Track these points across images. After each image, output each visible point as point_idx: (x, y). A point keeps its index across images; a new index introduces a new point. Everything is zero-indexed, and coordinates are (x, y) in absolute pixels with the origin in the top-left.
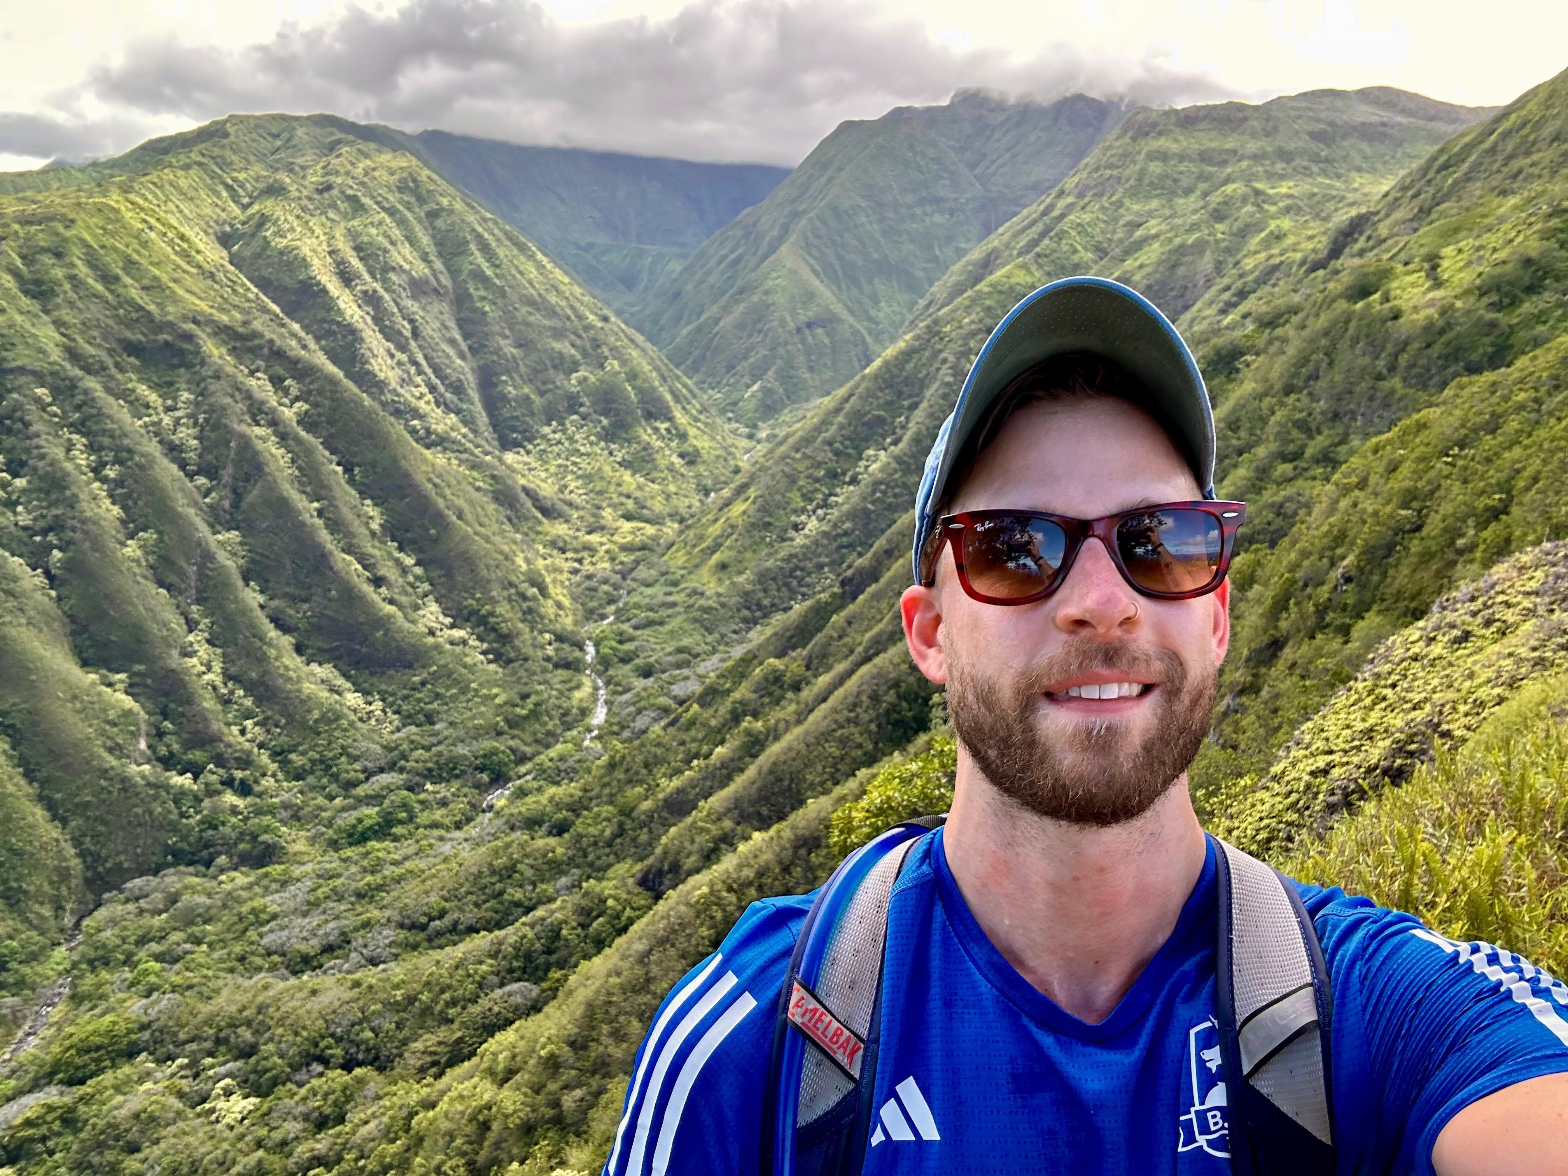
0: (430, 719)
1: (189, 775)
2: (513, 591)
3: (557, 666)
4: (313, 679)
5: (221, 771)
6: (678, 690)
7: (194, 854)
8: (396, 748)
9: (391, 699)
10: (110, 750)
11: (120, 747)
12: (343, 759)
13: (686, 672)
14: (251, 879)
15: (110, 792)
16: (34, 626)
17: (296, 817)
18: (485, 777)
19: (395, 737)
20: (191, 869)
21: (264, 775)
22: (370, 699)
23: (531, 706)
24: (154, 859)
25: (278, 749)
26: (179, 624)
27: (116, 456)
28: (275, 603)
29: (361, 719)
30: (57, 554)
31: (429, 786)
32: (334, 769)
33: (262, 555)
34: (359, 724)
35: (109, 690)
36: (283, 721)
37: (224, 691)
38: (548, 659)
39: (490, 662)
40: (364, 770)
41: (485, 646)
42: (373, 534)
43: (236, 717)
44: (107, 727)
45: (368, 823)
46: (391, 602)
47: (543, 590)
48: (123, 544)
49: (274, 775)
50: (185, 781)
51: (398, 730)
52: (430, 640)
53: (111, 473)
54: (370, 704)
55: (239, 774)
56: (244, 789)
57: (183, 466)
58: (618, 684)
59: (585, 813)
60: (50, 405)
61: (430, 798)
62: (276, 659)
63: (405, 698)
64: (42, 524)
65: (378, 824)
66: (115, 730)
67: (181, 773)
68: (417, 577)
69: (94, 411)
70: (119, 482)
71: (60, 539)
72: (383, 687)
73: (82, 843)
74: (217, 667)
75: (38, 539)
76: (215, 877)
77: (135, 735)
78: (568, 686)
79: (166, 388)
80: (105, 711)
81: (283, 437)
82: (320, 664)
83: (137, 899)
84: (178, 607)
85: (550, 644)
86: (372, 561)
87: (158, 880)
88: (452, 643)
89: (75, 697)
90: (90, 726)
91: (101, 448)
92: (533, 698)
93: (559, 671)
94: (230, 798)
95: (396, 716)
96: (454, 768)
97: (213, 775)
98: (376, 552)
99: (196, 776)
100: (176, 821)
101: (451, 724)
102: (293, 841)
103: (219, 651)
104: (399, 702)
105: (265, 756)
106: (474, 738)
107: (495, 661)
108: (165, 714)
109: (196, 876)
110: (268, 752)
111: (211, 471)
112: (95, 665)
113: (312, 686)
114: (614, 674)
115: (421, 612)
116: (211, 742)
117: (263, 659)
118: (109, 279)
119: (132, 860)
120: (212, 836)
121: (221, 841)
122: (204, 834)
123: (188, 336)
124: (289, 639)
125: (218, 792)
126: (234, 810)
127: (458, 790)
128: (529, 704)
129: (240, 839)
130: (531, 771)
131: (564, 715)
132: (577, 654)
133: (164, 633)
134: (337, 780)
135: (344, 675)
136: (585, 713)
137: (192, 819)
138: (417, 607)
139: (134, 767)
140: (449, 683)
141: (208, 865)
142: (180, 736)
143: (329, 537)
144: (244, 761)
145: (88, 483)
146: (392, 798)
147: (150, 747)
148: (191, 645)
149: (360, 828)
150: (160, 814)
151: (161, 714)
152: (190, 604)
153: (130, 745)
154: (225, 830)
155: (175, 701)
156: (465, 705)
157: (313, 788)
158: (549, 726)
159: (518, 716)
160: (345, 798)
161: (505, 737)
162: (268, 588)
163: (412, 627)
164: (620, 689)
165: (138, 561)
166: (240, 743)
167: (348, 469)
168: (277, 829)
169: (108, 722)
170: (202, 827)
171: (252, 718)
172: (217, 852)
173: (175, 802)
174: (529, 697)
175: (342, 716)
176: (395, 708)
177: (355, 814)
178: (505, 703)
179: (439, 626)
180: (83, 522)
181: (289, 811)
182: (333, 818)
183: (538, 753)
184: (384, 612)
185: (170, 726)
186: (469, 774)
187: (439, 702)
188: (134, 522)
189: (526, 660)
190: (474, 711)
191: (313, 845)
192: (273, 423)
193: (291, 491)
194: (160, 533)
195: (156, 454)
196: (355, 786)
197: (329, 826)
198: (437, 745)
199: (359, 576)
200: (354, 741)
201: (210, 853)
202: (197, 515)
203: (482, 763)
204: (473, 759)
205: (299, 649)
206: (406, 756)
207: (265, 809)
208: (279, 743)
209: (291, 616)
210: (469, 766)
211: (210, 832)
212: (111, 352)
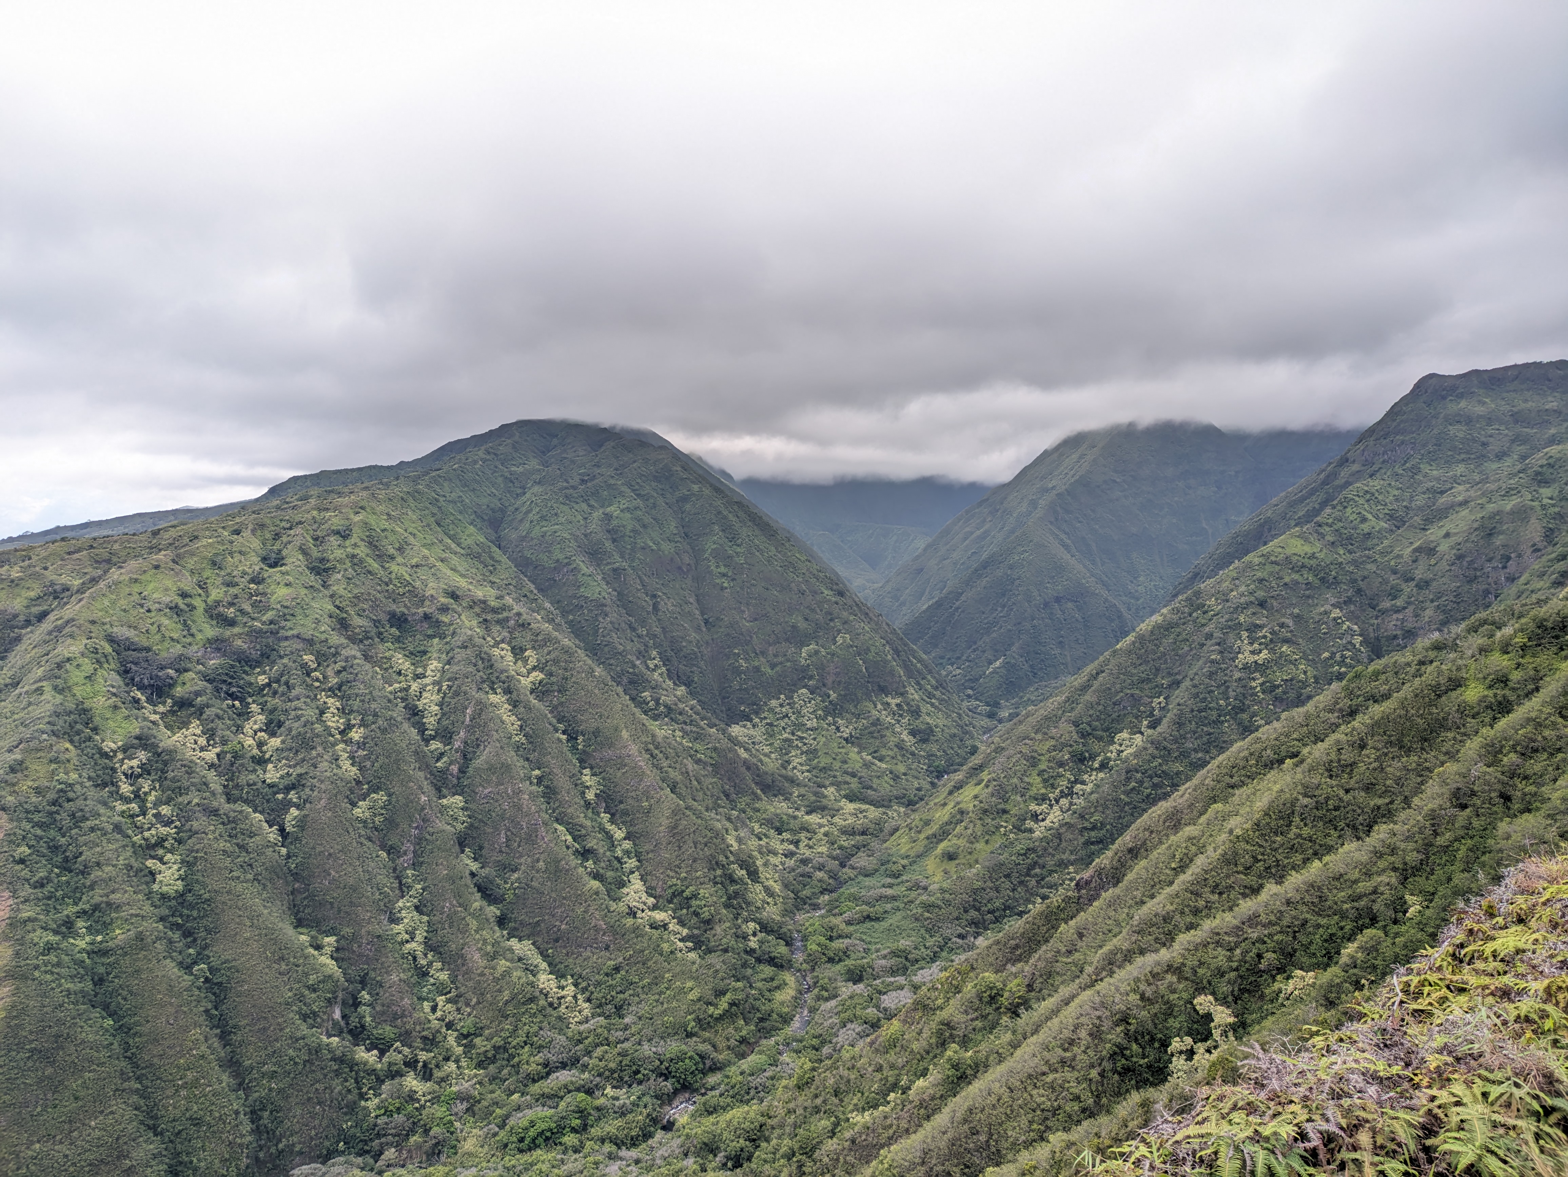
0: (619, 1011)
1: (375, 1052)
2: (719, 872)
3: (759, 960)
4: (509, 956)
5: (406, 1050)
6: (889, 1001)
7: (366, 1142)
8: (580, 1042)
9: (584, 984)
10: (304, 1017)
11: (315, 1014)
12: (527, 1048)
13: (901, 980)
15: (296, 1063)
16: (259, 881)
17: (470, 1111)
18: (668, 1086)
19: (582, 1028)
20: (360, 1160)
21: (447, 1059)
22: (563, 982)
23: (726, 1005)
25: (465, 1031)
26: (392, 889)
27: (362, 720)
28: (485, 872)
29: (551, 1005)
30: (294, 812)
31: (609, 1090)
32: (516, 1059)
33: (481, 821)
34: (549, 1010)
35: (316, 953)
36: (475, 1000)
37: (424, 962)
38: (751, 952)
39: (690, 950)
40: (546, 1065)
41: (685, 932)
42: (588, 804)
43: (430, 992)
44: (306, 993)
45: (541, 1126)
46: (596, 876)
47: (754, 874)
48: (354, 804)
49: (457, 1061)
50: (371, 1058)
51: (587, 1021)
52: (629, 921)
53: (356, 735)
54: (563, 988)
55: (423, 1056)
56: (426, 1074)
57: (422, 730)
58: (824, 989)
59: (764, 1145)
60: (315, 670)
61: (609, 1104)
62: (477, 931)
63: (599, 984)
64: (286, 781)
65: (550, 1130)
66: (313, 995)
67: (368, 1050)
68: (627, 853)
69: (351, 677)
70: (361, 745)
71: (299, 798)
72: (578, 970)
73: (261, 1118)
74: (420, 936)
75: (280, 796)
77: (330, 1002)
78: (768, 985)
79: (419, 656)
80: (307, 975)
81: (515, 704)
82: (520, 940)
84: (395, 870)
85: (754, 935)
86: (584, 832)
87: (323, 1169)
88: (652, 927)
89: (282, 958)
90: (291, 990)
91: (351, 712)
92: (728, 996)
93: (762, 967)
94: (411, 1082)
95: (587, 1005)
96: (637, 1072)
97: (398, 1054)
98: (588, 823)
99: (382, 1053)
100: (355, 1103)
101: (640, 1018)
102: (465, 1140)
103: (425, 918)
104: (591, 988)
105: (451, 1038)
106: (662, 1038)
107: (695, 949)
108: (363, 982)
109: (362, 1169)
110: (455, 1034)
111: (446, 736)
112: (307, 926)
113: (508, 964)
114: (821, 976)
115: (625, 890)
116: (403, 1016)
117: (464, 931)
118: (383, 557)
119: (304, 1143)
120: (386, 1123)
121: (393, 1131)
122: (379, 1121)
123: (444, 609)
124: (493, 911)
125: (399, 1074)
126: (411, 1097)
127: (639, 1098)
128: (723, 1004)
129: (412, 1131)
130: (719, 1084)
131: (762, 1020)
132: (783, 949)
133: (377, 896)
134: (518, 1073)
135: (541, 954)
136: (786, 1020)
137: (369, 1102)
138: (622, 884)
139: (324, 1038)
140: (643, 971)
141: (377, 1156)
142: (374, 1008)
143: (544, 807)
144: (430, 1042)
145: (334, 745)
146: (569, 1100)
147: (344, 1017)
148: (399, 912)
149: (532, 1133)
150: (340, 1093)
151: (361, 982)
152: (406, 869)
153: (324, 1013)
154: (399, 1118)
155: (374, 970)
156: (657, 997)
157: (493, 1079)
158: (744, 1033)
159: (711, 1016)
160: (523, 1094)
161: (694, 1039)
162: (481, 856)
163: (613, 906)
164: (826, 994)
165: (365, 822)
166: (429, 1021)
167: (572, 738)
168: (451, 1122)
169: (308, 987)
170: (378, 1112)
171: (446, 994)
172: (387, 1144)
173: (357, 1082)
174: (724, 994)
175: (532, 1000)
176: (587, 994)
177: (529, 1114)
178: (699, 1000)
179: (641, 906)
180: (322, 782)
181: (465, 1104)
182: (507, 1116)
183: (729, 1063)
184: (588, 887)
185: (367, 997)
186: (652, 1081)
187: (631, 992)
188: (368, 783)
189: (726, 951)
190: (665, 1006)
191: (482, 1146)
192: (508, 691)
193: (515, 758)
194: (390, 795)
195: (399, 719)
196: (534, 1081)
197: (502, 1126)
198: (623, 1042)
199: (568, 847)
200: (541, 1029)
201: (381, 1144)
202: (426, 779)
203: (667, 1068)
204: (657, 1063)
205: (501, 921)
206: (590, 1052)
207: (443, 1098)
208: (466, 1024)
209: (498, 886)
210: (653, 1071)
211: (384, 1119)
212: (376, 623)
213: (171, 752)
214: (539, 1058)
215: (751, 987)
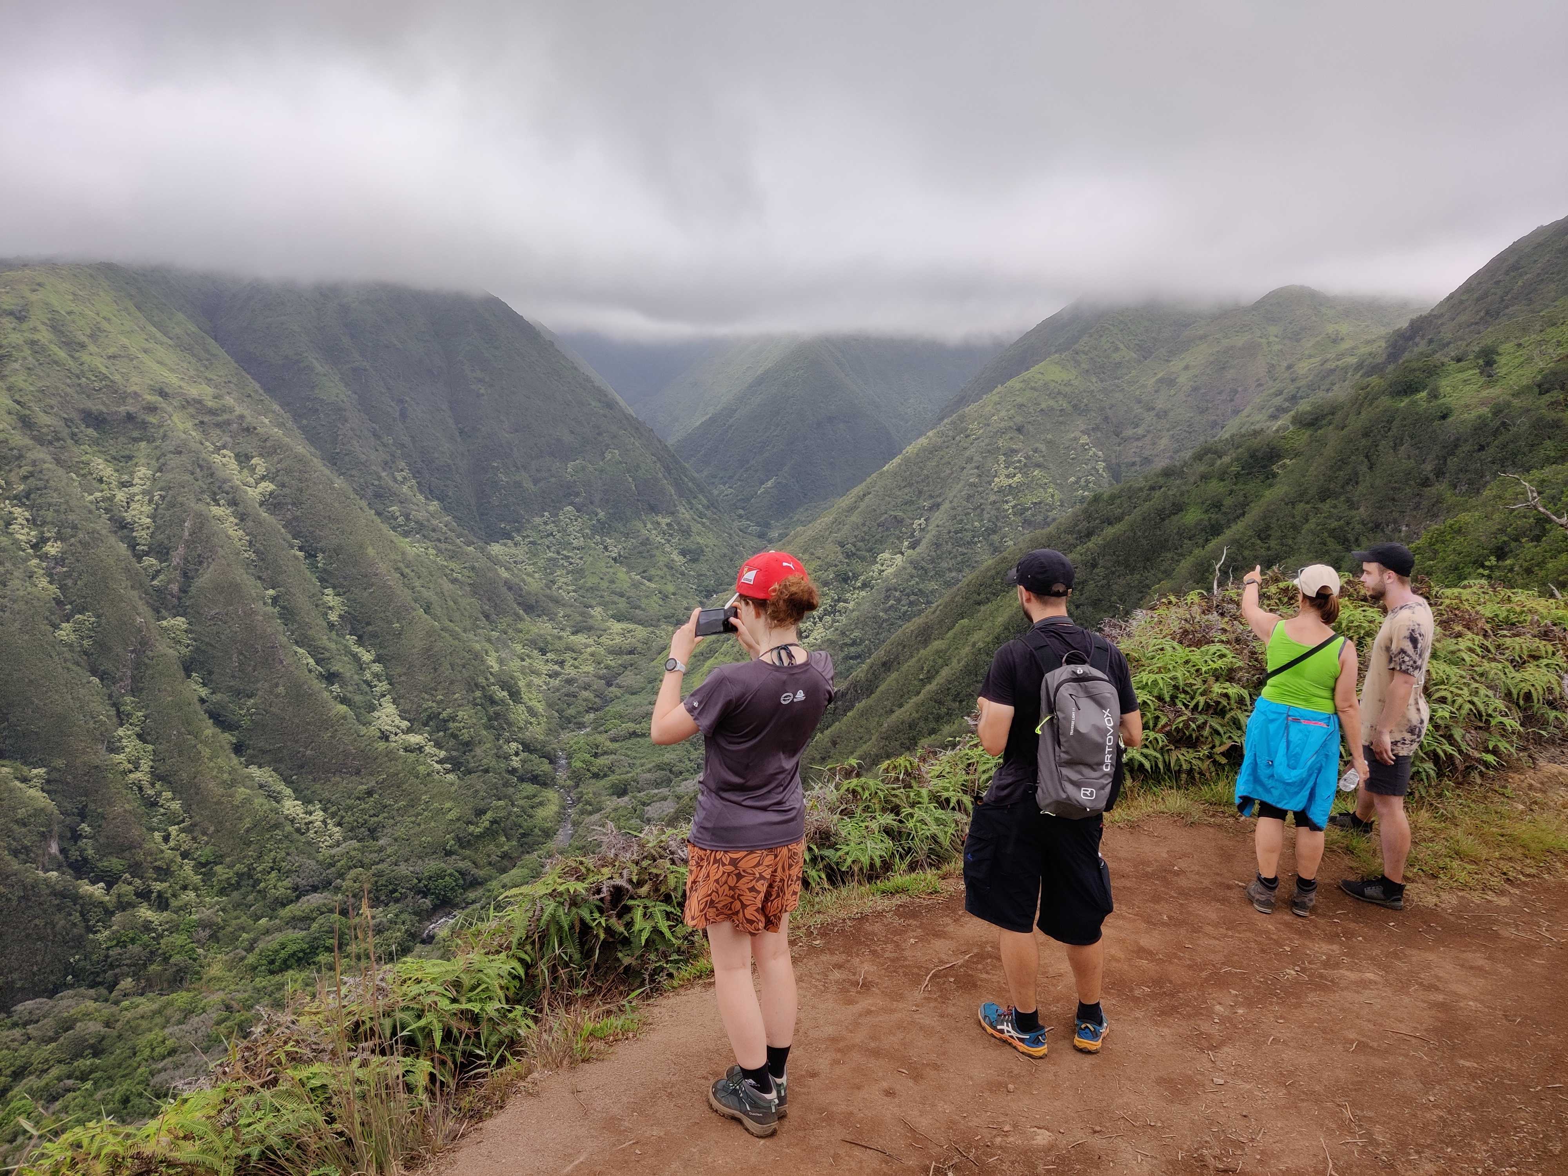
0: (373, 833)
1: (102, 884)
2: (478, 694)
3: (522, 780)
4: (249, 783)
5: (138, 882)
6: (652, 812)
7: (98, 974)
8: (332, 865)
9: (334, 809)
10: (15, 853)
11: (27, 849)
12: (274, 874)
13: (664, 791)
14: (155, 1006)
17: (214, 937)
19: (333, 851)
20: (92, 992)
21: (185, 888)
22: (311, 808)
23: (487, 824)
24: (52, 978)
25: (203, 860)
26: (108, 717)
27: (58, 533)
28: (217, 697)
29: (298, 830)
32: (262, 885)
33: (207, 644)
34: (296, 836)
35: (23, 785)
36: (212, 828)
37: (151, 792)
38: (513, 771)
39: (448, 772)
40: (295, 889)
41: (443, 754)
42: (331, 626)
43: (161, 822)
44: (15, 827)
45: (292, 948)
46: (344, 701)
47: (515, 695)
48: (56, 627)
49: (196, 889)
50: (97, 890)
51: (338, 844)
52: (382, 745)
53: (52, 549)
54: (311, 814)
55: (157, 886)
56: (162, 903)
57: (133, 545)
58: (588, 803)
61: (365, 922)
62: (210, 759)
63: (350, 808)
65: (302, 951)
66: (23, 830)
67: (93, 883)
68: (376, 676)
69: (40, 484)
70: (60, 561)
72: (326, 795)
74: (145, 765)
76: (117, 1003)
77: (45, 837)
78: (529, 802)
79: (124, 461)
80: (14, 809)
81: (242, 518)
82: (260, 767)
83: (25, 1025)
84: (110, 697)
86: (327, 655)
87: (51, 1003)
88: (406, 750)
91: (44, 523)
92: (489, 815)
93: (524, 785)
94: (145, 913)
96: (395, 891)
97: (128, 886)
98: (332, 646)
99: (109, 886)
100: (81, 936)
101: (396, 840)
102: (209, 965)
103: (150, 747)
104: (342, 813)
105: (188, 867)
106: (420, 858)
107: (453, 771)
108: (83, 815)
109: (96, 1000)
110: (192, 863)
111: (162, 552)
112: (10, 758)
113: (248, 791)
114: (585, 791)
115: (376, 714)
116: (130, 848)
117: (196, 758)
118: (73, 346)
119: (26, 979)
120: (120, 954)
121: (128, 962)
122: (111, 953)
123: (152, 409)
124: (228, 738)
125: (131, 905)
126: (147, 927)
127: (397, 915)
128: (485, 821)
129: (150, 959)
130: (481, 898)
131: (524, 835)
132: (546, 767)
133: (91, 725)
134: (264, 898)
135: (285, 780)
136: (548, 834)
137: (99, 935)
138: (372, 708)
139: (41, 873)
140: (398, 794)
141: (111, 988)
142: (97, 840)
143: (281, 628)
144: (164, 873)
145: (26, 560)
146: (321, 921)
147: (62, 851)
148: (120, 740)
149: (283, 954)
150: (64, 928)
151: (79, 815)
152: (123, 695)
153: (39, 847)
154: (134, 949)
155: (95, 801)
156: (413, 819)
157: (237, 906)
158: (506, 848)
159: (471, 834)
160: (271, 918)
161: (454, 857)
162: (211, 681)
163: (363, 730)
164: (589, 808)
165: (71, 645)
166: (162, 851)
167: (311, 555)
168: (193, 950)
169: (17, 822)
170: (109, 944)
171: (178, 824)
172: (123, 974)
173: (82, 915)
174: (485, 813)
175: (277, 826)
176: (337, 819)
177: (279, 937)
178: (458, 820)
179: (394, 730)
180: (15, 601)
181: (208, 931)
182: (255, 941)
183: (490, 878)
184: (334, 712)
185: (87, 829)
186: (410, 898)
187: (385, 815)
188: (71, 603)
189: (486, 771)
190: (423, 826)
191: (230, 971)
192: (233, 503)
193: (245, 576)
194: (98, 616)
195: (104, 532)
196: (284, 905)
197: (250, 949)
198: (378, 863)
199: (310, 671)
200: (288, 854)
201: (116, 975)
202: (140, 598)
203: (426, 886)
204: (416, 881)
205: (238, 749)
206: (343, 874)
207: (182, 927)
208: (205, 852)
209: (233, 712)
210: (411, 890)
211: (118, 950)
212: (68, 422)
214: (288, 883)
215: (513, 805)
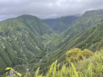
1: (20, 58)
10: (15, 56)
13: (54, 51)
16: (11, 47)
18: (40, 59)
25: (26, 56)
31: (36, 59)
33: (25, 43)
40: (32, 58)
41: (40, 49)
45: (32, 62)
47: (44, 45)
52: (36, 49)
58: (49, 52)
59: (47, 61)
60: (12, 33)
64: (11, 41)
69: (15, 33)
73: (13, 63)
74: (22, 50)
78: (46, 52)
79: (20, 32)
80: (15, 53)
82: (29, 50)
83: (16, 67)
84: (20, 46)
86: (33, 43)
87: (18, 65)
95: (34, 54)
97: (22, 58)
100: (19, 61)
111: (22, 37)
112: (14, 50)
117: (25, 50)
123: (21, 28)
126: (23, 60)
138: (36, 46)
141: (21, 64)
143: (30, 42)
147: (18, 56)
155: (19, 53)
160: (30, 60)
161: (41, 56)
171: (24, 54)
175: (30, 54)
178: (41, 53)
180: (14, 41)
181: (27, 61)
183: (44, 57)
184: (33, 47)
188: (17, 41)
192: (27, 34)
193: (28, 38)
195: (19, 36)
198: (37, 56)
202: (21, 40)
209: (27, 47)
212: (16, 29)
213: (3, 39)
